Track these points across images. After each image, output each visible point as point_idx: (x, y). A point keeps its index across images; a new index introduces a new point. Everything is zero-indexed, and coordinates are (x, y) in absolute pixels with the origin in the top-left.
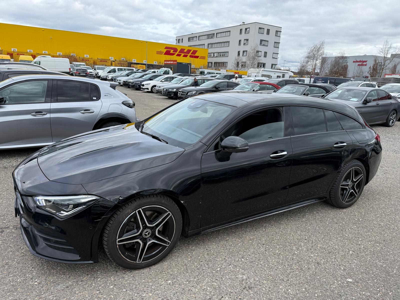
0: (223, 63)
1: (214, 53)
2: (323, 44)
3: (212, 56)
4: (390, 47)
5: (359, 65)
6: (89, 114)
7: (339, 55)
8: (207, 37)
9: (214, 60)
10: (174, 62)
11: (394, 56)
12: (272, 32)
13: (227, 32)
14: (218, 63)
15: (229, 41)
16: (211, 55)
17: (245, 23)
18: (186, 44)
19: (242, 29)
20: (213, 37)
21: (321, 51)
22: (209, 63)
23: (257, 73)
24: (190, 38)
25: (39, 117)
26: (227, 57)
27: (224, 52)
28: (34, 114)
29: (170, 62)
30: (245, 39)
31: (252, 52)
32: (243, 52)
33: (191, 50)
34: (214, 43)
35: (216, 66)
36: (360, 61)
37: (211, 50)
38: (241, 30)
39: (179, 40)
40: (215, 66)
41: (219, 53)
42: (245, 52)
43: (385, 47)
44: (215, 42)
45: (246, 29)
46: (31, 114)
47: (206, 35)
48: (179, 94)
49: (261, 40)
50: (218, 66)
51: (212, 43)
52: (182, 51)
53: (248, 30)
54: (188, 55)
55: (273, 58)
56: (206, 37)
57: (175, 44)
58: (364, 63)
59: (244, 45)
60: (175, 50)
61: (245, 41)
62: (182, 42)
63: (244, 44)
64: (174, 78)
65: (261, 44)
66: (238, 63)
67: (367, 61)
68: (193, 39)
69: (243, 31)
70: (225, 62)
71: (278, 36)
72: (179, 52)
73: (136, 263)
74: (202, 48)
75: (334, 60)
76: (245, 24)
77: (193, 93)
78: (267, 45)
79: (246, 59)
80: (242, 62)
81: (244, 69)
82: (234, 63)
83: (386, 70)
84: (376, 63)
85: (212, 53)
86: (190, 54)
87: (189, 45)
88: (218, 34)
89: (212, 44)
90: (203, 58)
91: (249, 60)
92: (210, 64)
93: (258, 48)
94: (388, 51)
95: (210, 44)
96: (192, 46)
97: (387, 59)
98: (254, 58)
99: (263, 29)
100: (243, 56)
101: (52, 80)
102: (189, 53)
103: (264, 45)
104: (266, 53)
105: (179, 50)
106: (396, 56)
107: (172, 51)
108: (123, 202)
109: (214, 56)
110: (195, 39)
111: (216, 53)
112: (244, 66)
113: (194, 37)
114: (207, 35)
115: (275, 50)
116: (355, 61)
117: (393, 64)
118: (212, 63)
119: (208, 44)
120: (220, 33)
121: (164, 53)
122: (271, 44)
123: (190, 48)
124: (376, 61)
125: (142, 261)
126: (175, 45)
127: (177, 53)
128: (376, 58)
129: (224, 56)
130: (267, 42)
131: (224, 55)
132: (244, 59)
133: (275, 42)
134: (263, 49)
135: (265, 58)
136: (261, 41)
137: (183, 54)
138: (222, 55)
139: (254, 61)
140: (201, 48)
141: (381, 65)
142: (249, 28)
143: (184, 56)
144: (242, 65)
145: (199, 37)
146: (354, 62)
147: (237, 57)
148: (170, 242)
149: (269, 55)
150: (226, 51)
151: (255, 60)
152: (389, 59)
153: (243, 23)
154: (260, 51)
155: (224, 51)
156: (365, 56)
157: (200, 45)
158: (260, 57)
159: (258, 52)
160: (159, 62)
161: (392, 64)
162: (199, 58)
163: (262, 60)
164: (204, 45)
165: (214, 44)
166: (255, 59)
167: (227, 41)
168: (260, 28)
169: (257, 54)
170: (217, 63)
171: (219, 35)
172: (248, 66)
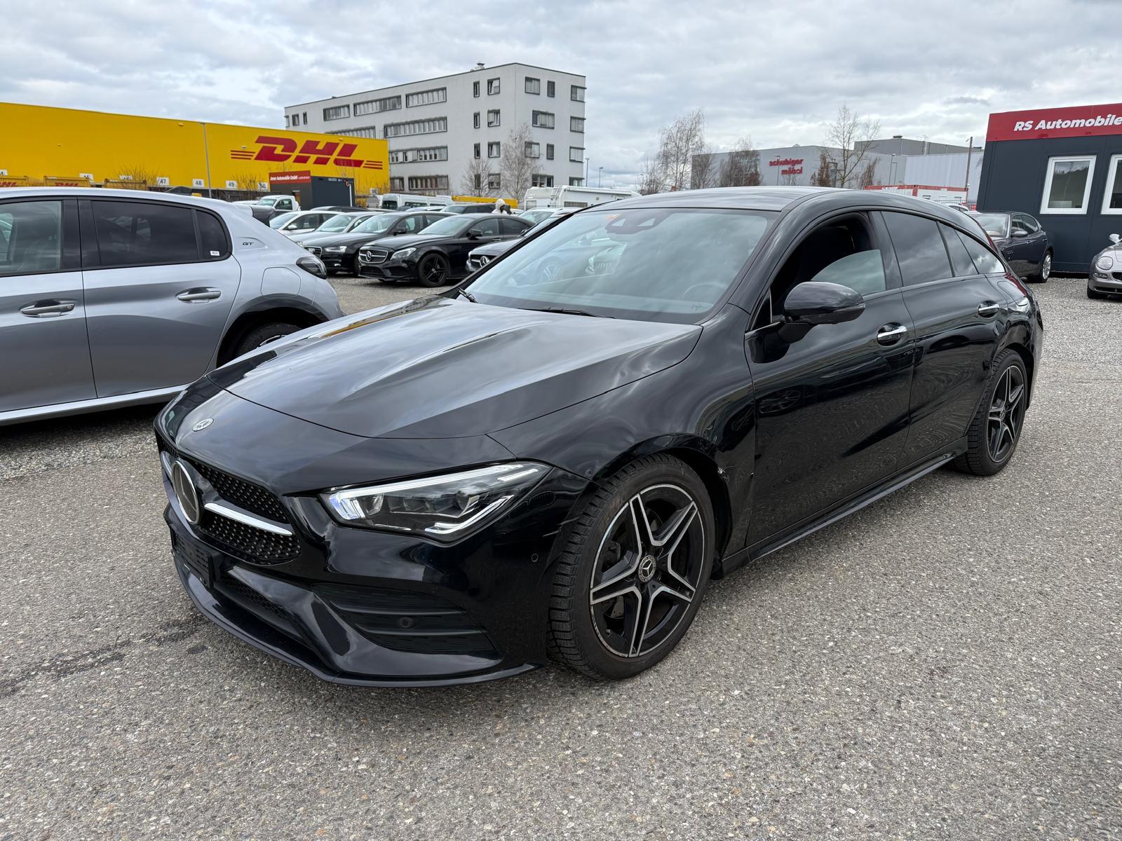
0: (436, 179)
1: (405, 152)
2: (698, 119)
3: (401, 158)
4: (854, 125)
5: (784, 172)
6: (206, 301)
7: (738, 148)
8: (381, 106)
9: (407, 171)
10: (302, 178)
11: (863, 146)
12: (563, 90)
13: (438, 90)
14: (421, 178)
15: (443, 116)
16: (397, 158)
17: (485, 67)
18: (317, 128)
19: (478, 83)
20: (397, 107)
21: (697, 139)
22: (392, 179)
23: (552, 199)
24: (329, 109)
25: (49, 318)
26: (445, 162)
27: (434, 149)
28: (31, 308)
29: (287, 178)
30: (491, 109)
31: (514, 145)
32: (489, 145)
33: (337, 145)
34: (404, 124)
35: (417, 187)
36: (786, 162)
37: (395, 144)
38: (476, 85)
39: (294, 117)
40: (412, 187)
41: (419, 150)
42: (495, 147)
43: (842, 124)
44: (403, 121)
45: (490, 82)
46: (24, 310)
47: (376, 101)
48: (363, 258)
49: (533, 111)
50: (422, 186)
51: (395, 122)
52: (310, 147)
53: (495, 84)
54: (329, 159)
55: (571, 161)
56: (376, 106)
57: (285, 129)
58: (797, 167)
59: (488, 126)
60: (290, 145)
61: (492, 115)
62: (305, 121)
63: (489, 124)
64: (324, 218)
65: (535, 122)
66: (478, 177)
67: (802, 160)
68: (337, 114)
69: (483, 87)
70: (440, 174)
71: (578, 99)
72: (301, 152)
73: (628, 657)
74: (368, 137)
75: (727, 159)
76: (484, 69)
77: (406, 253)
78: (551, 125)
79: (500, 167)
80: (490, 175)
81: (498, 194)
82: (466, 176)
83: (852, 181)
84: (825, 163)
85: (398, 151)
86: (335, 156)
87: (329, 131)
88: (410, 97)
89: (397, 125)
90: (376, 165)
91: (510, 168)
92: (397, 182)
93: (529, 133)
94: (850, 133)
95: (390, 126)
96: (337, 133)
97: (850, 153)
98: (522, 163)
99: (536, 82)
100: (489, 157)
101: (76, 198)
102: (331, 154)
103: (543, 126)
104: (550, 148)
105: (300, 146)
106: (871, 146)
107: (279, 150)
108: (606, 475)
109: (406, 160)
110: (344, 112)
111: (412, 150)
112: (495, 185)
113: (340, 107)
114: (380, 100)
115: (574, 139)
116: (775, 162)
117: (866, 166)
118: (402, 179)
119: (386, 127)
120: (417, 94)
121: (255, 155)
122: (562, 123)
123: (334, 139)
124: (823, 159)
125: (640, 652)
126: (283, 131)
127: (296, 153)
128: (824, 152)
129: (435, 158)
130: (550, 118)
131: (435, 155)
132: (495, 166)
133: (572, 118)
134: (541, 137)
135: (550, 161)
136: (536, 114)
137: (313, 157)
138: (431, 156)
139: (523, 171)
140: (364, 137)
141: (836, 171)
142: (499, 79)
143: (318, 161)
144: (491, 184)
145: (355, 105)
146: (772, 164)
147: (474, 162)
148: (694, 590)
149: (561, 152)
150: (439, 145)
151: (526, 167)
152: (854, 153)
153: (479, 64)
154: (535, 141)
155: (434, 145)
156: (796, 148)
157: (361, 129)
158: (538, 158)
159: (529, 144)
160: (248, 181)
161: (863, 166)
162: (363, 165)
163: (545, 167)
164: (373, 128)
165: (401, 126)
166: (524, 164)
167: (438, 116)
168: (528, 79)
169: (529, 150)
170: (416, 178)
171: (414, 101)
172: (508, 185)
